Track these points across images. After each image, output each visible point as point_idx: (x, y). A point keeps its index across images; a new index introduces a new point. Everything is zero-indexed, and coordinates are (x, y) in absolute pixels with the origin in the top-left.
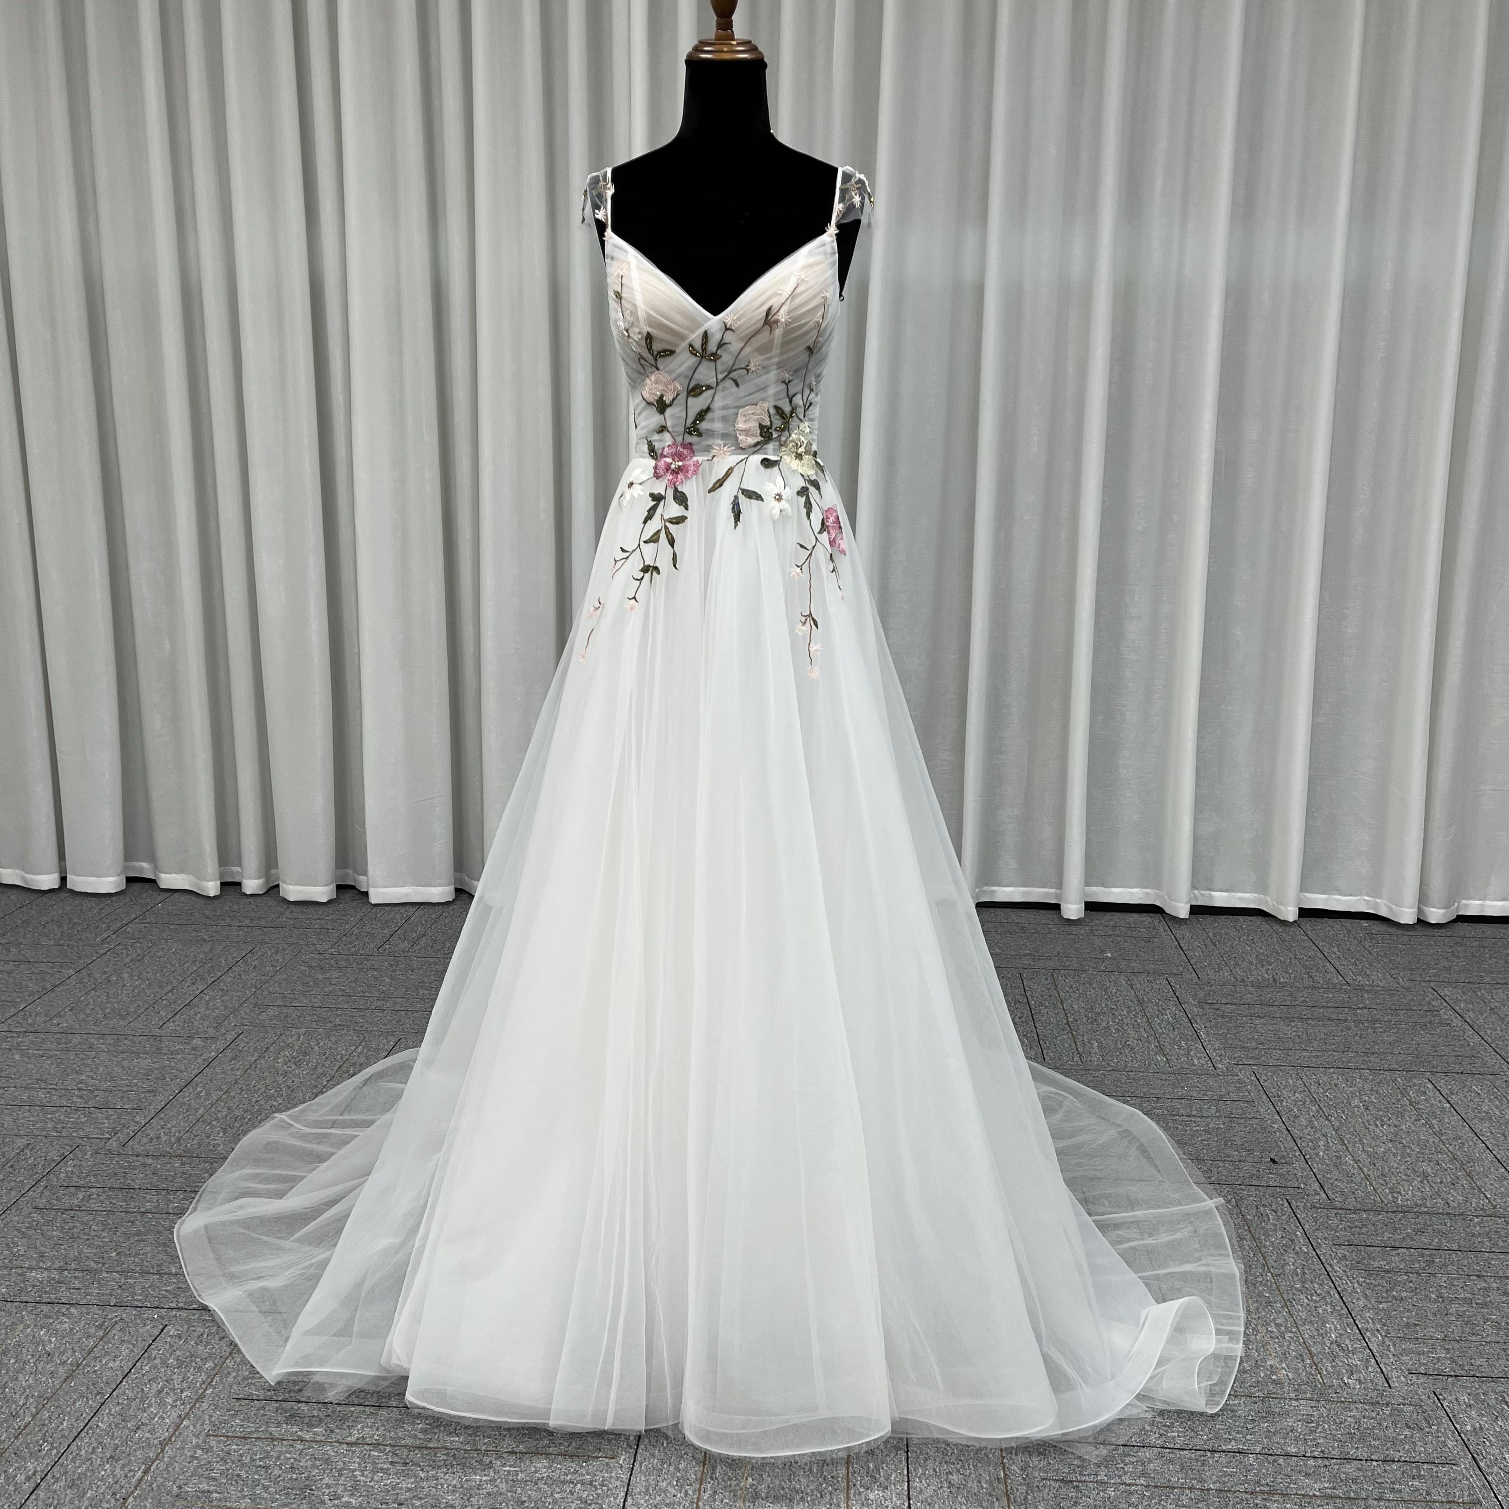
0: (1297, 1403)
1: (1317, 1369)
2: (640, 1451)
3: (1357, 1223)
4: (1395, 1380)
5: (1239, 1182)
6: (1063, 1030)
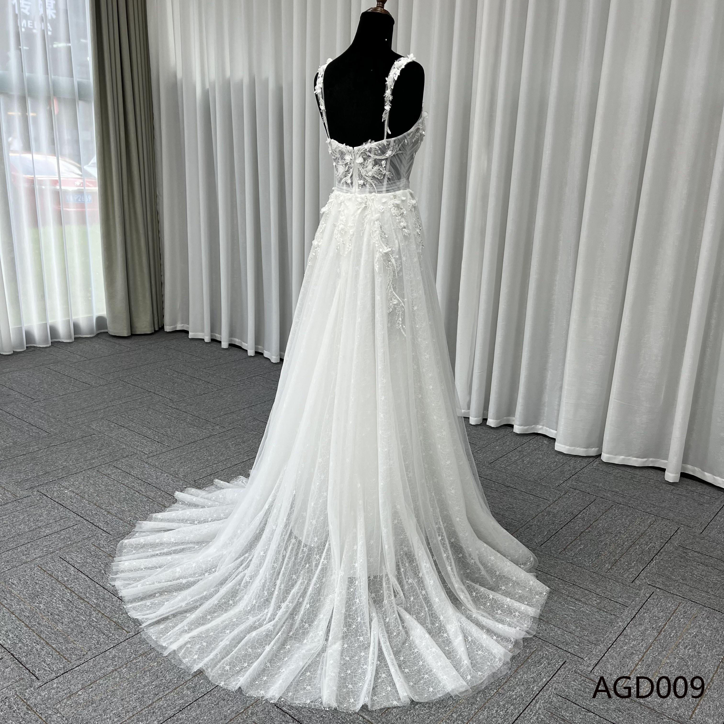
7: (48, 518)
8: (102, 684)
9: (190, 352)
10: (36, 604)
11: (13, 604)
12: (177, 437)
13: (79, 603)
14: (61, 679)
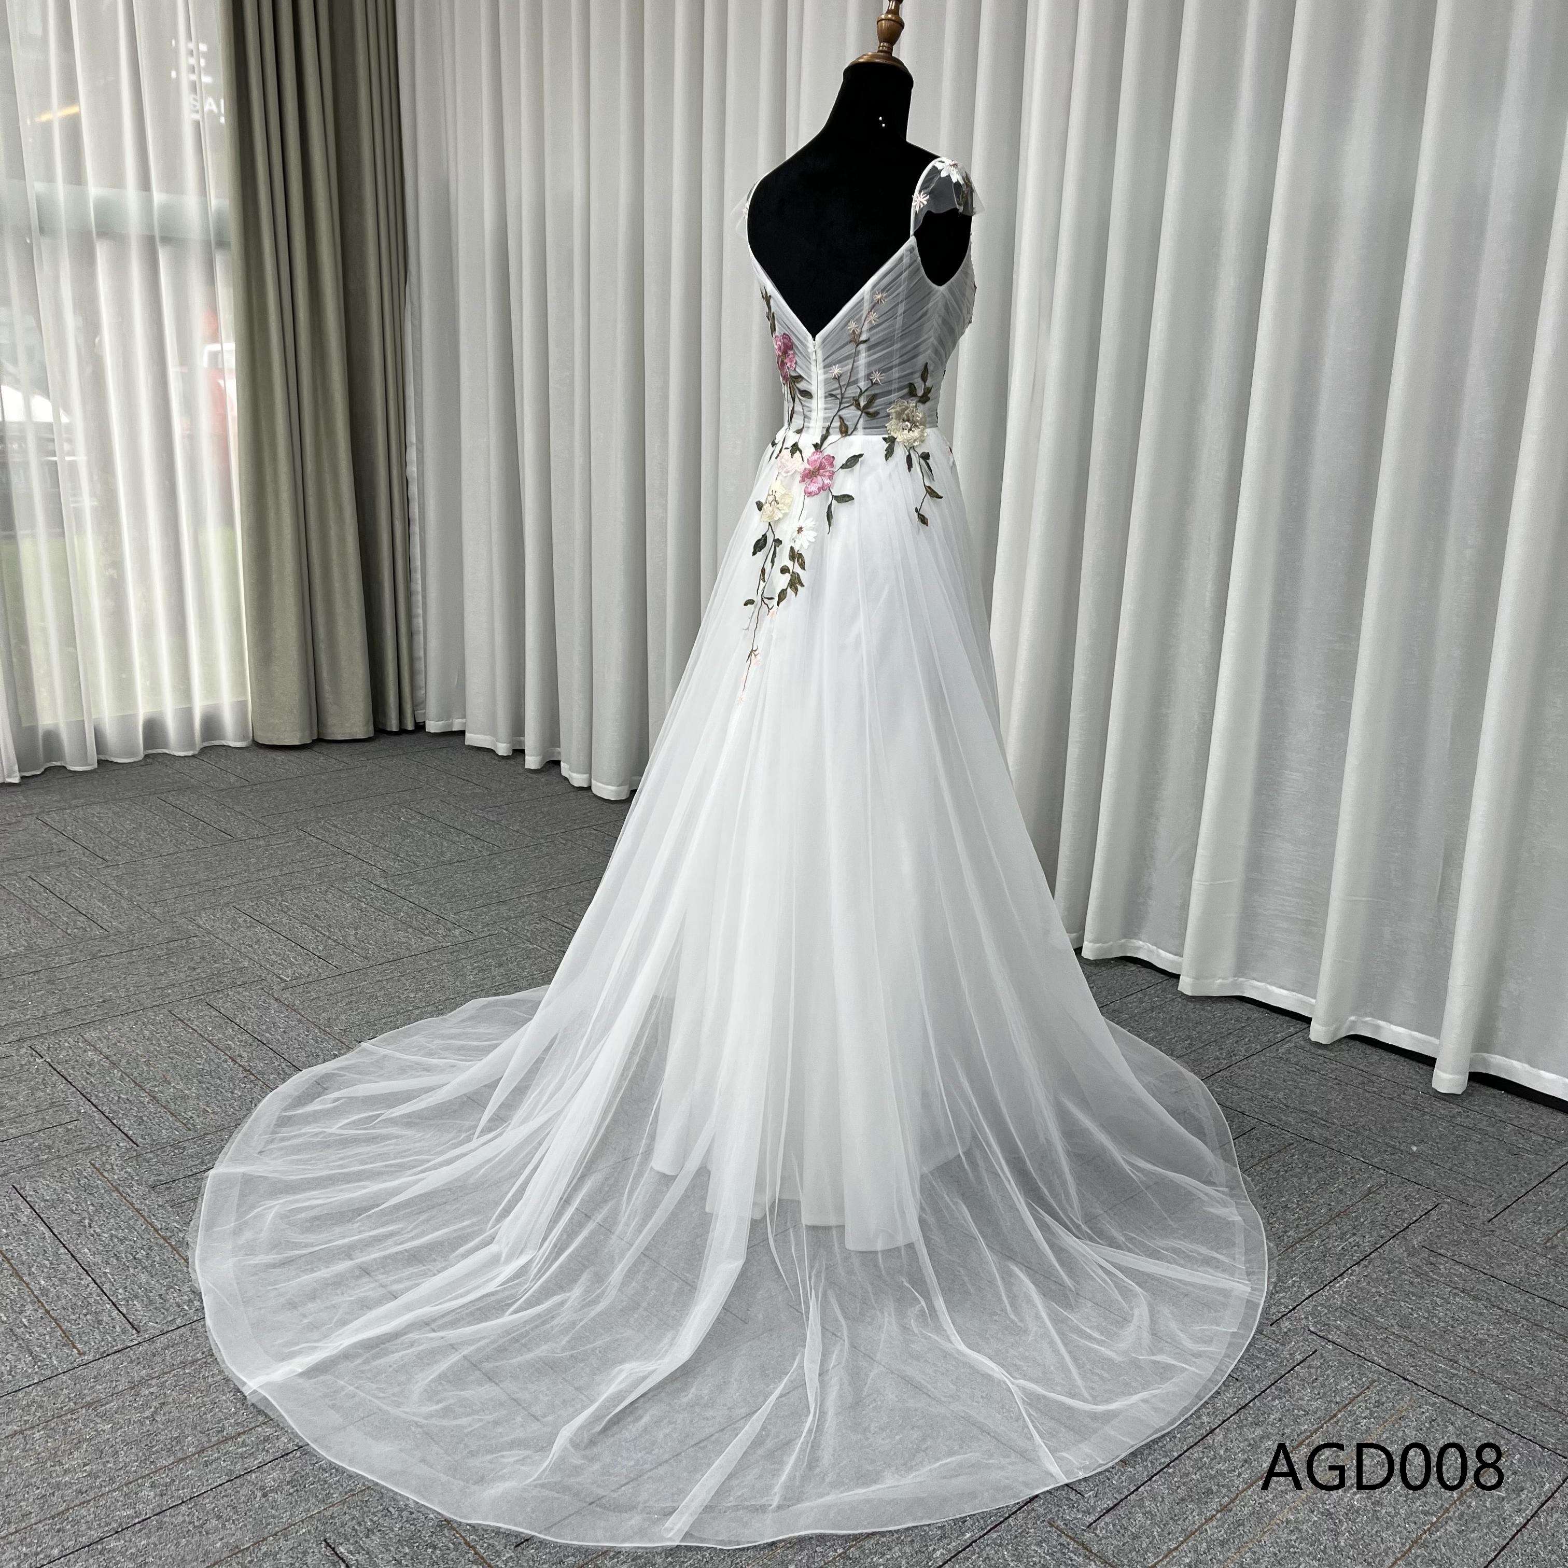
7: (26, 1103)
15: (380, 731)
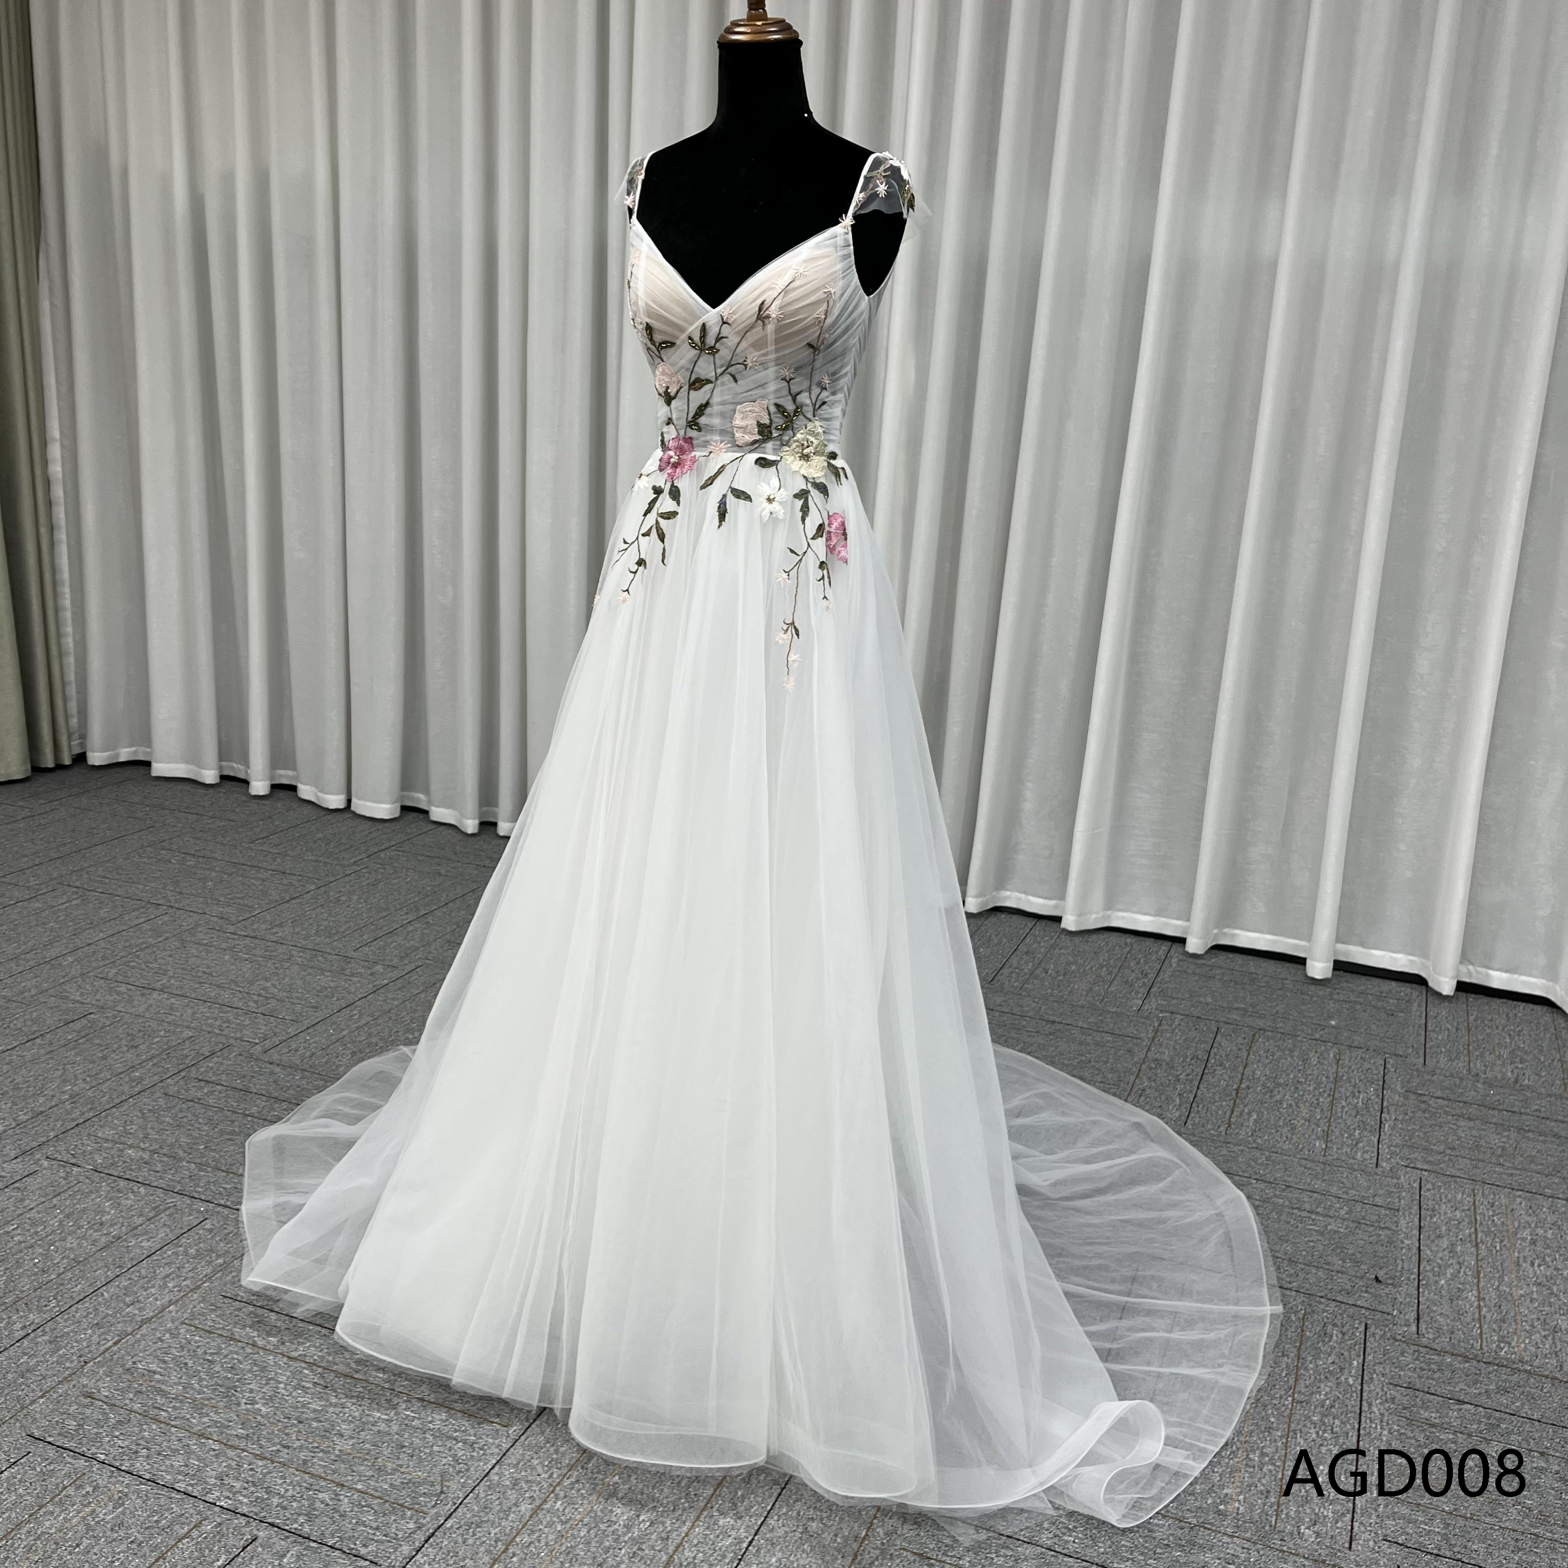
0: (1229, 1540)
1: (1276, 1510)
2: (533, 1426)
3: (1433, 1366)
4: (1361, 1542)
5: (1322, 1294)
6: (1227, 1096)
7: (123, 1214)
8: (531, 1543)
9: (187, 808)
10: (243, 1407)
11: (188, 1416)
12: (298, 998)
13: (347, 1386)
14: (429, 1550)
15: (37, 770)
